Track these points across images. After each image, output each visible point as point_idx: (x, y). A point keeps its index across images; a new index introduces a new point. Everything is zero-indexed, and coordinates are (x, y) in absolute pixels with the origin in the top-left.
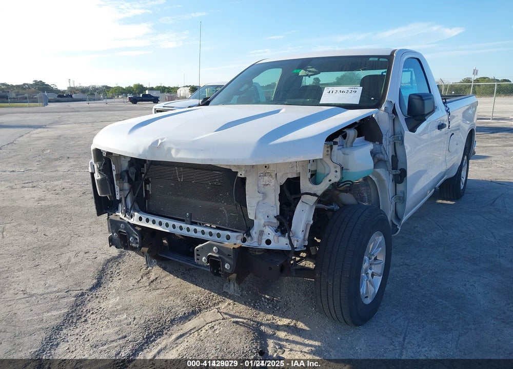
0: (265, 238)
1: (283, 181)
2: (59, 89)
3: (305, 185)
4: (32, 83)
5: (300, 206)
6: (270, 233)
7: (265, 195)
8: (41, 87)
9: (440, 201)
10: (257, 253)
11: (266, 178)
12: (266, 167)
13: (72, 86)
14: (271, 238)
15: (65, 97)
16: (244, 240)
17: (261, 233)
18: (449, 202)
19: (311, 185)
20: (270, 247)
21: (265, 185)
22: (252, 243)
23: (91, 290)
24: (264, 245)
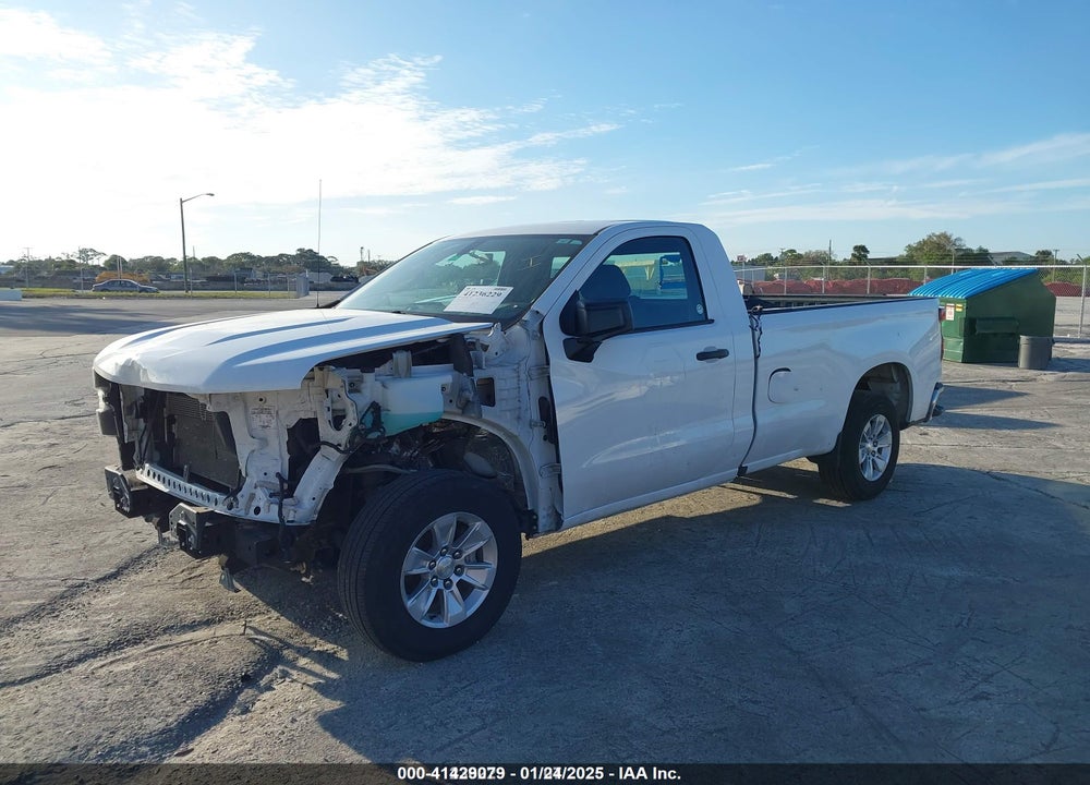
0: (255, 504)
1: (293, 422)
2: (341, 264)
3: (326, 431)
4: (295, 253)
5: (317, 460)
6: (262, 499)
7: (264, 442)
8: (311, 262)
9: (821, 501)
10: (246, 527)
11: (264, 416)
12: (261, 400)
13: (366, 260)
14: (261, 505)
15: (345, 280)
16: (230, 507)
17: (252, 497)
18: (834, 503)
19: (333, 432)
20: (260, 517)
21: (263, 427)
22: (239, 511)
23: (98, 581)
24: (252, 515)
